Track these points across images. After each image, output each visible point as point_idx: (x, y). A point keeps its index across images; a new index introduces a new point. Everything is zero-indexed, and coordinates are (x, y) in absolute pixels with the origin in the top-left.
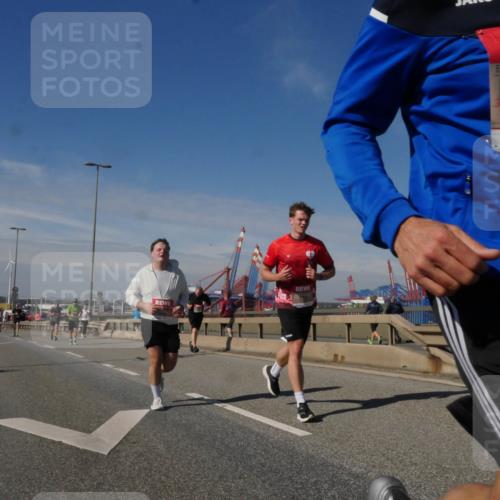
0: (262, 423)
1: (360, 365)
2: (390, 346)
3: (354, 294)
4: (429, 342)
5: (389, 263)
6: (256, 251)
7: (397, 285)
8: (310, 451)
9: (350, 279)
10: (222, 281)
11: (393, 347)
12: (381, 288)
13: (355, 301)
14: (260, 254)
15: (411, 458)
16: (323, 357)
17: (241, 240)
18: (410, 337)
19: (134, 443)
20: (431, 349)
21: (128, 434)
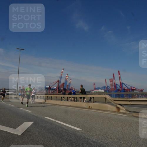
0: (67, 126)
1: (96, 110)
2: (105, 104)
3: (95, 89)
4: (116, 103)
5: (105, 80)
6: (67, 75)
7: (108, 86)
8: (81, 134)
9: (94, 84)
10: (57, 84)
11: (106, 104)
12: (103, 87)
13: (96, 91)
14: (68, 76)
15: (110, 136)
16: (86, 107)
17: (62, 72)
18: (111, 101)
19: (29, 132)
20: (117, 105)
21: (27, 129)
